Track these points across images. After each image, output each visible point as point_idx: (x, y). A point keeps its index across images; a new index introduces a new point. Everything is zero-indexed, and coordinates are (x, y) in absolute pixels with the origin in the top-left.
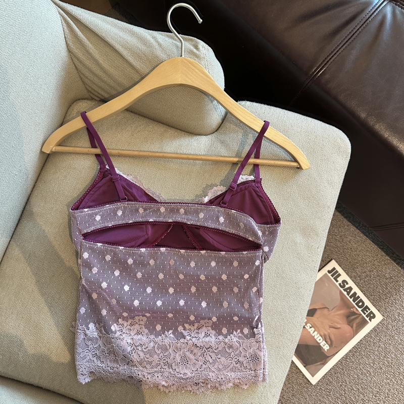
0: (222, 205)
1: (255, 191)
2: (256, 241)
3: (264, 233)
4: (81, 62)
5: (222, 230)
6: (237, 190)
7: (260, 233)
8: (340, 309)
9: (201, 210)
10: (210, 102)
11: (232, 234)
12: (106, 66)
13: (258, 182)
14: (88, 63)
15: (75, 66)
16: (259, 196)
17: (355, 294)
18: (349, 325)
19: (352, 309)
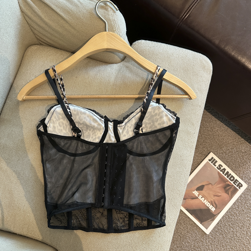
4: (30, 19)
8: (219, 184)
12: (46, 20)
14: (35, 18)
15: (27, 22)
17: (228, 172)
18: (226, 193)
19: (227, 183)
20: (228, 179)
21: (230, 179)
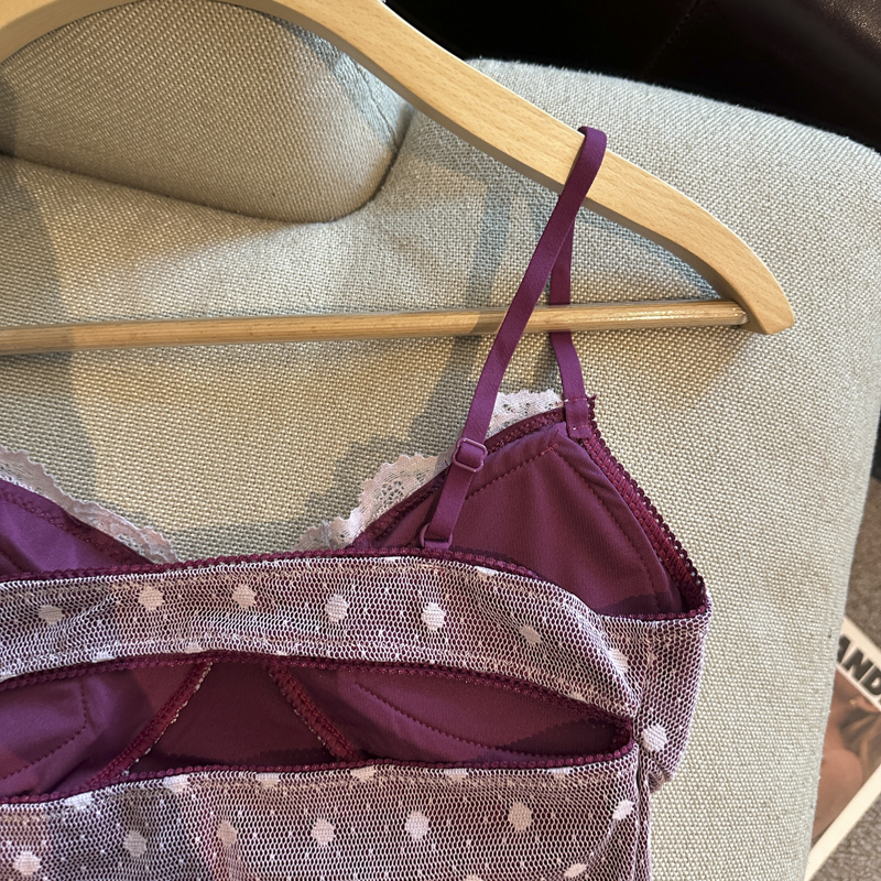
0: (430, 545)
1: (574, 463)
2: (605, 704)
3: (635, 660)
5: (439, 667)
6: (488, 466)
7: (617, 663)
9: (336, 584)
10: (318, 64)
11: (488, 676)
13: (578, 419)
16: (591, 483)
17: (859, 655)
18: (848, 748)
19: (853, 702)
20: (858, 685)
21: (867, 685)
